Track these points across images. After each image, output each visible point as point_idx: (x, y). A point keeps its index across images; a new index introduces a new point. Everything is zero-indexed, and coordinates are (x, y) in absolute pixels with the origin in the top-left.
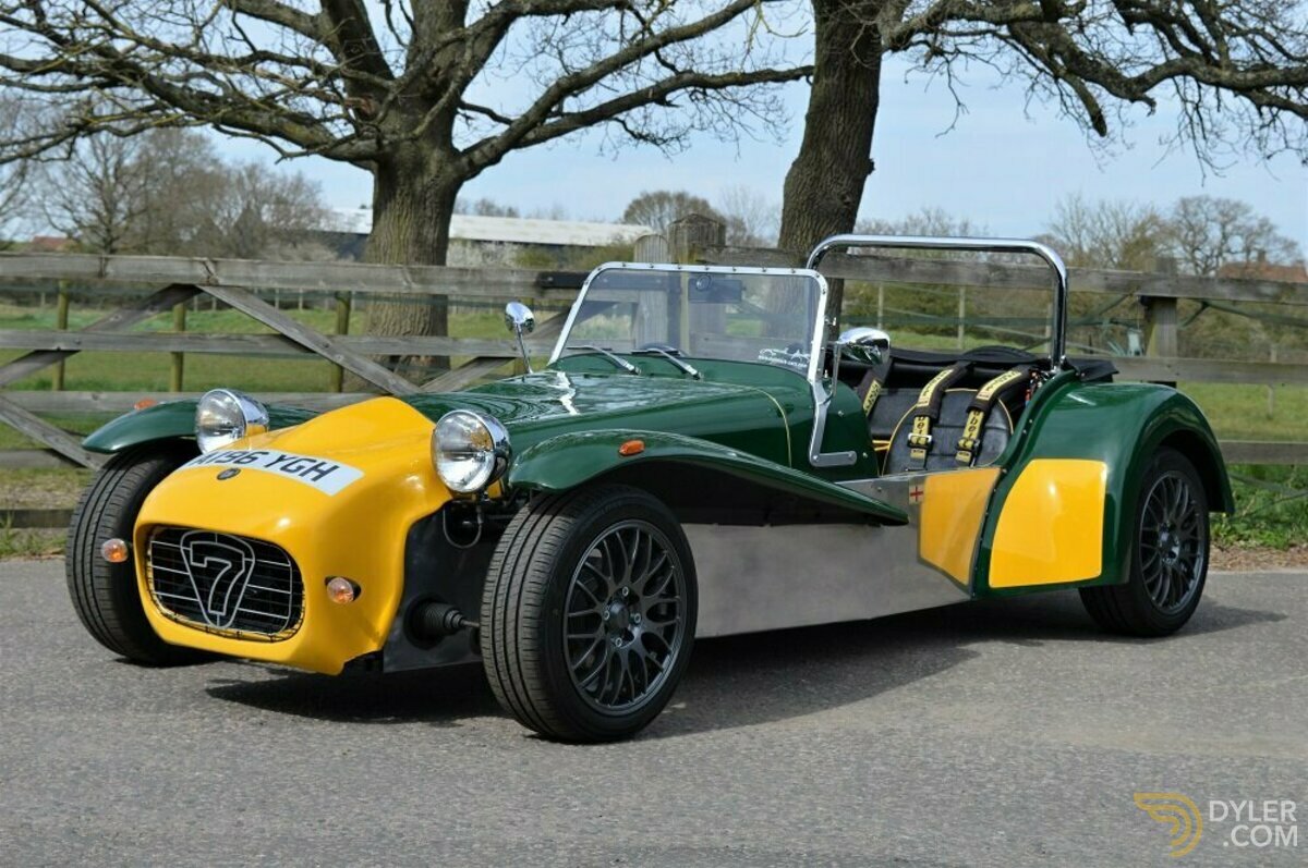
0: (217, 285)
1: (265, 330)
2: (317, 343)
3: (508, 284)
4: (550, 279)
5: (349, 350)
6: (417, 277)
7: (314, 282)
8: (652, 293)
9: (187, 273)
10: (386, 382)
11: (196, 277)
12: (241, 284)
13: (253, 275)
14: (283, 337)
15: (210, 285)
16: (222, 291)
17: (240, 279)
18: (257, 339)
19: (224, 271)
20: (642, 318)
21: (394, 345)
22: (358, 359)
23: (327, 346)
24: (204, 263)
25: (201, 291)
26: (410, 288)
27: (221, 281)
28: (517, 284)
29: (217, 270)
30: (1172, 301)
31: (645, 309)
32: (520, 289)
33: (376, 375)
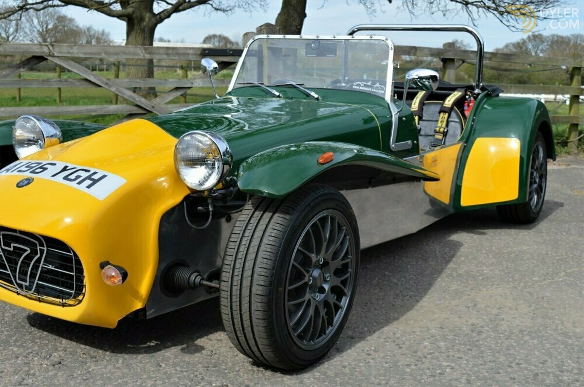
0: (54, 56)
1: (79, 77)
2: (103, 82)
3: (188, 54)
4: (207, 52)
5: (117, 85)
6: (147, 51)
7: (99, 54)
8: (251, 57)
9: (39, 51)
10: (134, 99)
11: (43, 52)
12: (65, 55)
13: (71, 51)
14: (86, 80)
15: (50, 56)
16: (57, 59)
17: (64, 53)
18: (74, 81)
19: (57, 49)
20: (247, 69)
21: (138, 82)
22: (121, 89)
23: (107, 84)
24: (47, 46)
25: (47, 59)
26: (144, 56)
27: (56, 54)
28: (192, 54)
29: (53, 49)
30: (453, 60)
31: (248, 65)
32: (194, 57)
33: (130, 96)
